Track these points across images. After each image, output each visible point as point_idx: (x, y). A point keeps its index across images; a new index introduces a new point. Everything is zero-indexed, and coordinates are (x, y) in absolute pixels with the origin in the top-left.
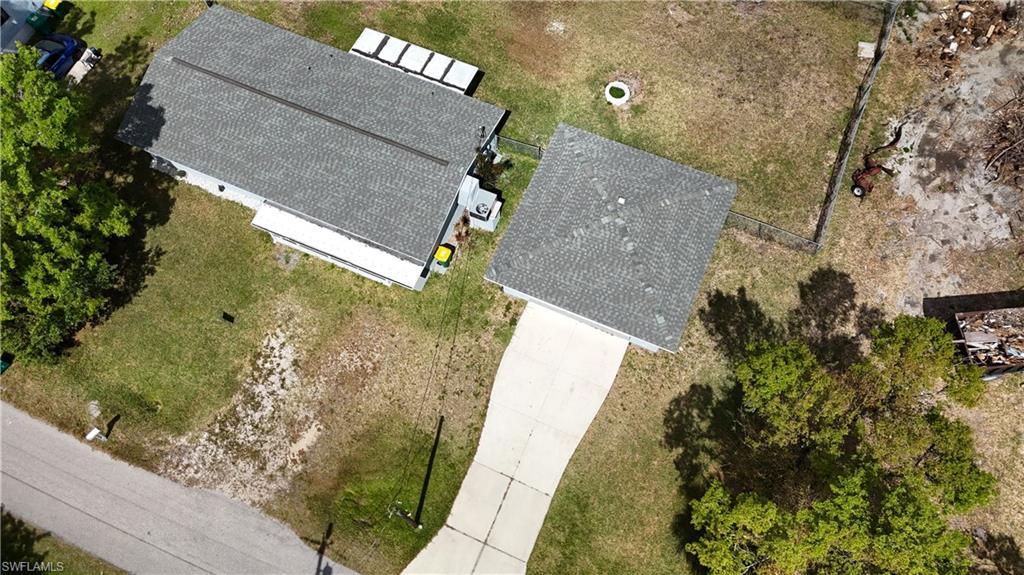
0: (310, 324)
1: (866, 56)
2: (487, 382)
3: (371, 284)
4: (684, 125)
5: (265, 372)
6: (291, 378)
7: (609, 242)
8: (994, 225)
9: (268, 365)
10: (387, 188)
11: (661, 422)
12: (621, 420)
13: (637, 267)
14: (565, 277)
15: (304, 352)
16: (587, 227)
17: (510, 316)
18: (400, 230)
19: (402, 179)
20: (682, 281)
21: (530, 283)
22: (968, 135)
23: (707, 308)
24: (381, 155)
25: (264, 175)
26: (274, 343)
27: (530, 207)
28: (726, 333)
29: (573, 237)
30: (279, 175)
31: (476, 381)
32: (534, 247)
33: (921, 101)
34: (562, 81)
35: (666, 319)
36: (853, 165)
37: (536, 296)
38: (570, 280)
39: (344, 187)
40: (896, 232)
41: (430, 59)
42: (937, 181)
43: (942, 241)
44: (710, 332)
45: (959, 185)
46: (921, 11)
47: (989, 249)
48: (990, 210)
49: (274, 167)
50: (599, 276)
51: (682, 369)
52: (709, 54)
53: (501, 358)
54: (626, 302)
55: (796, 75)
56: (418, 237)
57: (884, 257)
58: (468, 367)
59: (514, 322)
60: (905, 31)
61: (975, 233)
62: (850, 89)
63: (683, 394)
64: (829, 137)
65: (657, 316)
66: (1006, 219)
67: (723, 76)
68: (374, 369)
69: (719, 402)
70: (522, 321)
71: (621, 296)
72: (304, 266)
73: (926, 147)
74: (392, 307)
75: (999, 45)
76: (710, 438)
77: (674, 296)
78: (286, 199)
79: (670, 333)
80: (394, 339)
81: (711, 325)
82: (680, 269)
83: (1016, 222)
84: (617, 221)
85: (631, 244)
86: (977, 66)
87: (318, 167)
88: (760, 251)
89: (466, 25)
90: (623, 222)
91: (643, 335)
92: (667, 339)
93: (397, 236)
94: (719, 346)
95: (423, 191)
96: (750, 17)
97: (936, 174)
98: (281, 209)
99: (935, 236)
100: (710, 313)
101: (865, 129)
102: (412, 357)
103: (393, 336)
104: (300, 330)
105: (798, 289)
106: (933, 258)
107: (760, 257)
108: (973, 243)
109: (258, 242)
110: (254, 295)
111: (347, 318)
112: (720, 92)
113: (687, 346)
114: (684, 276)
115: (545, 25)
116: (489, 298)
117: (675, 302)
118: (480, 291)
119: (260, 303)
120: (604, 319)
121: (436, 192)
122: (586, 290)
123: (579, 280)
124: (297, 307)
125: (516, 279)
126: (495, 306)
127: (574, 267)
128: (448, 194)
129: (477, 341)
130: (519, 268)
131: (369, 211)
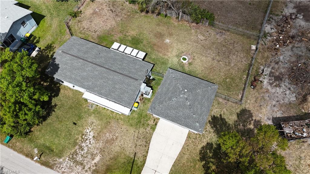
0: (98, 125)
1: (254, 49)
2: (148, 142)
3: (115, 114)
4: (203, 68)
5: (85, 139)
6: (92, 141)
7: (183, 102)
8: (291, 96)
9: (86, 138)
10: (121, 87)
11: (198, 154)
12: (187, 153)
13: (191, 109)
14: (170, 112)
15: (96, 134)
16: (176, 98)
17: (155, 122)
18: (124, 98)
19: (125, 84)
20: (204, 113)
21: (160, 114)
22: (283, 71)
23: (211, 120)
24: (119, 78)
25: (86, 84)
26: (88, 131)
27: (160, 92)
28: (217, 128)
29: (173, 100)
30: (90, 84)
31: (145, 142)
32: (162, 103)
33: (269, 61)
34: (169, 56)
35: (199, 124)
36: (251, 79)
37: (162, 117)
38: (172, 113)
39: (109, 87)
40: (264, 98)
41: (132, 51)
42: (275, 84)
43: (277, 101)
44: (212, 127)
45: (281, 85)
46: (268, 36)
47: (290, 103)
48: (290, 92)
49: (89, 81)
50: (180, 112)
51: (204, 138)
52: (210, 48)
53: (152, 135)
54: (188, 119)
55: (234, 54)
56: (129, 100)
57: (261, 106)
58: (143, 138)
59: (156, 124)
60: (264, 42)
61: (286, 99)
62: (249, 58)
63: (205, 145)
64: (244, 71)
65: (197, 123)
66: (294, 95)
67: (214, 54)
68: (116, 138)
69: (215, 148)
70: (158, 124)
72: (96, 109)
73: (271, 74)
74: (121, 120)
75: (291, 46)
76: (213, 158)
77: (201, 117)
78: (92, 90)
79: (200, 128)
80: (122, 130)
81: (212, 125)
82: (203, 110)
83: (297, 95)
84: (185, 96)
85: (189, 103)
86: (285, 52)
87: (101, 81)
88: (226, 104)
89: (142, 41)
90: (186, 96)
92: (200, 130)
93: (123, 100)
94: (215, 131)
95: (131, 88)
96: (221, 38)
97: (274, 82)
98: (91, 93)
99: (274, 100)
100: (212, 122)
101: (254, 69)
102: (127, 135)
104: (95, 127)
105: (236, 115)
106: (274, 106)
107: (225, 105)
108: (285, 102)
109: (83, 102)
110: (82, 117)
111: (108, 123)
112: (213, 59)
113: (206, 131)
114: (204, 112)
115: (164, 40)
116: (149, 117)
117: (202, 119)
118: (146, 115)
119: (84, 119)
120: (182, 124)
121: (134, 88)
122: (176, 116)
123: (174, 113)
124: (94, 120)
125: (157, 112)
126: (151, 120)
127: (173, 109)
128: (137, 88)
129: (145, 130)
130: (158, 109)
131: (115, 93)
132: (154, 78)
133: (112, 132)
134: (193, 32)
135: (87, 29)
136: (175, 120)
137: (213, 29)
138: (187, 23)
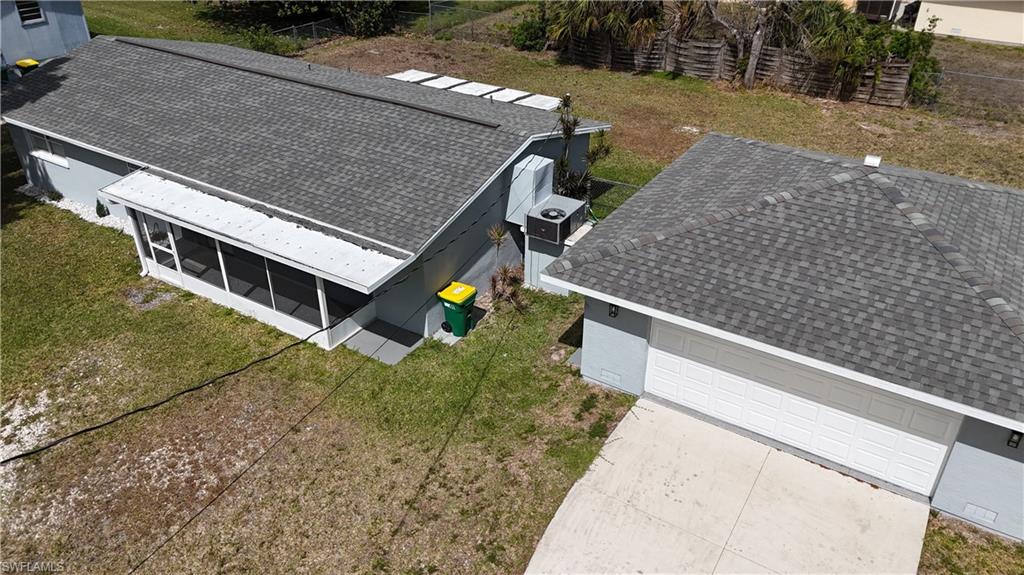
0: (121, 391)
2: (512, 553)
7: (859, 212)
10: (375, 153)
13: (950, 256)
14: (749, 274)
16: (799, 187)
17: (591, 419)
19: (407, 144)
26: (17, 414)
27: (654, 195)
29: (765, 204)
30: (191, 139)
31: (480, 548)
37: (671, 310)
39: (296, 152)
41: (496, 91)
49: (189, 130)
50: (842, 272)
53: (560, 501)
54: (937, 327)
56: (412, 216)
58: (463, 512)
59: (600, 431)
68: (217, 491)
70: (623, 431)
71: (918, 314)
72: (173, 308)
74: (318, 381)
78: (184, 164)
80: (297, 438)
85: (919, 216)
87: (264, 130)
90: (886, 180)
93: (367, 214)
95: (443, 157)
102: (323, 475)
103: (297, 431)
109: (112, 273)
110: (42, 337)
115: (670, 127)
116: (545, 386)
118: (525, 376)
119: (45, 347)
120: (875, 365)
121: (466, 158)
122: (811, 301)
123: (789, 280)
124: (114, 361)
125: (620, 277)
126: (556, 400)
127: (772, 256)
128: (490, 160)
129: (500, 460)
130: (630, 258)
131: (327, 180)
133: (207, 445)
134: (827, 115)
136: (801, 332)
137: (936, 114)
138: (788, 95)
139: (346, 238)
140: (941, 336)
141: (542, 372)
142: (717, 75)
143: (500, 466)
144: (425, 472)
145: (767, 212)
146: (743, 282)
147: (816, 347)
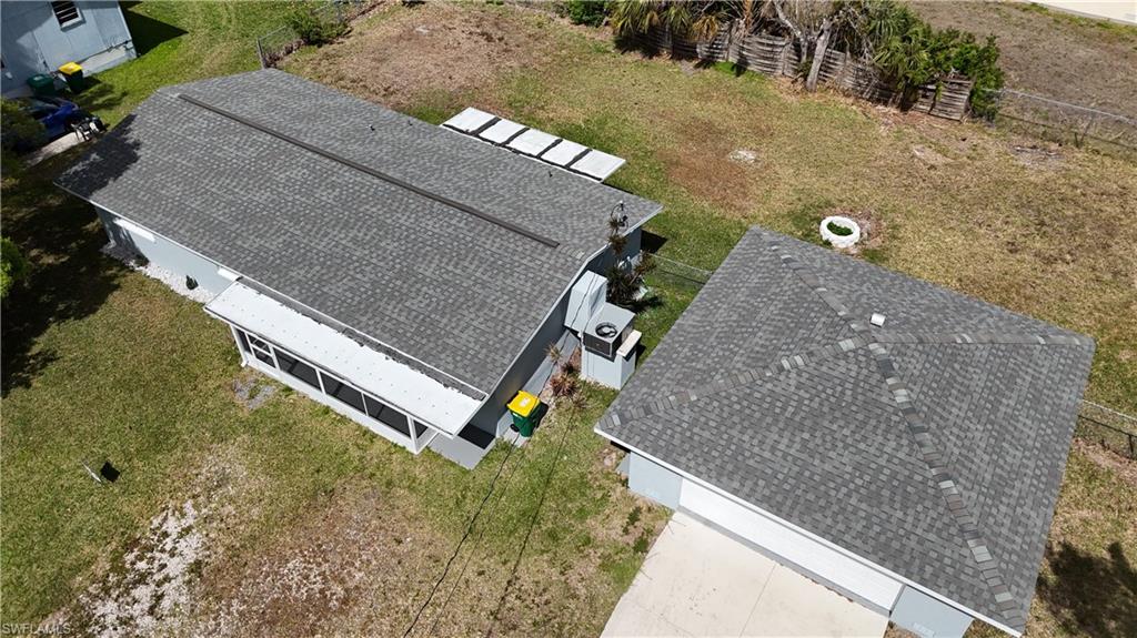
0: (251, 501)
3: (384, 448)
5: (130, 577)
6: (175, 595)
7: (856, 385)
9: (142, 565)
10: (448, 272)
13: (919, 437)
14: (761, 442)
15: (221, 550)
16: (811, 354)
17: (636, 533)
18: (455, 337)
19: (476, 262)
21: (687, 446)
23: (1052, 578)
24: (449, 226)
25: (251, 243)
26: (172, 526)
27: (694, 326)
29: (781, 369)
30: (275, 244)
32: (702, 382)
34: (751, 212)
35: (992, 553)
37: (699, 474)
38: (773, 449)
39: (376, 266)
41: (554, 145)
49: (272, 231)
50: (834, 447)
52: (984, 201)
53: (609, 615)
54: (897, 506)
56: (484, 351)
59: (642, 546)
65: (971, 543)
67: (1011, 229)
68: (345, 601)
70: (660, 547)
71: (886, 493)
72: (277, 405)
74: (411, 489)
77: (1003, 509)
78: (275, 276)
79: (1005, 585)
80: (400, 549)
81: (1067, 613)
82: (1009, 459)
84: (872, 347)
85: (903, 392)
87: (342, 236)
89: (612, 144)
90: (883, 351)
91: (941, 582)
92: (1000, 599)
93: (445, 347)
95: (508, 281)
96: (1043, 168)
98: (261, 291)
100: (1059, 586)
103: (399, 542)
104: (230, 508)
109: (216, 363)
110: (173, 440)
111: (322, 499)
112: (1010, 247)
114: (1020, 476)
115: (726, 151)
116: (599, 496)
117: (1007, 522)
118: (582, 484)
119: (178, 453)
120: (847, 538)
121: (529, 284)
122: (807, 474)
123: (792, 451)
124: (240, 468)
125: (658, 437)
126: (607, 511)
127: (781, 425)
128: (550, 288)
129: (562, 573)
130: (668, 417)
131: (408, 304)
132: (656, 298)
133: (330, 557)
134: (884, 134)
135: (353, 81)
136: (796, 503)
137: (993, 131)
138: (850, 100)
139: (429, 373)
140: (900, 514)
141: (596, 479)
142: (780, 72)
143: (563, 578)
144: (505, 584)
145: (782, 378)
146: (756, 450)
147: (806, 518)
